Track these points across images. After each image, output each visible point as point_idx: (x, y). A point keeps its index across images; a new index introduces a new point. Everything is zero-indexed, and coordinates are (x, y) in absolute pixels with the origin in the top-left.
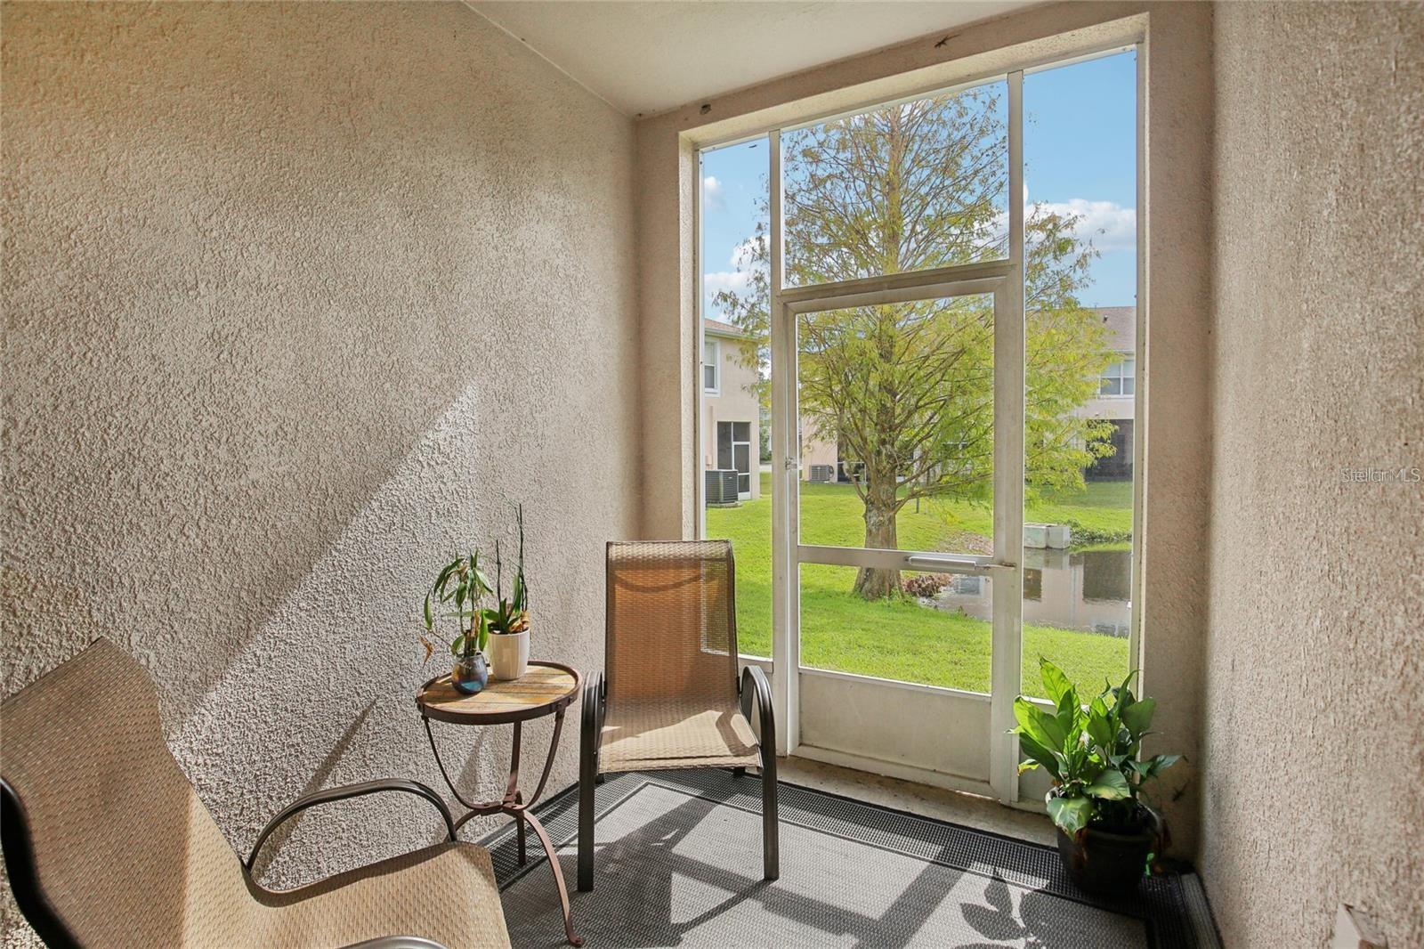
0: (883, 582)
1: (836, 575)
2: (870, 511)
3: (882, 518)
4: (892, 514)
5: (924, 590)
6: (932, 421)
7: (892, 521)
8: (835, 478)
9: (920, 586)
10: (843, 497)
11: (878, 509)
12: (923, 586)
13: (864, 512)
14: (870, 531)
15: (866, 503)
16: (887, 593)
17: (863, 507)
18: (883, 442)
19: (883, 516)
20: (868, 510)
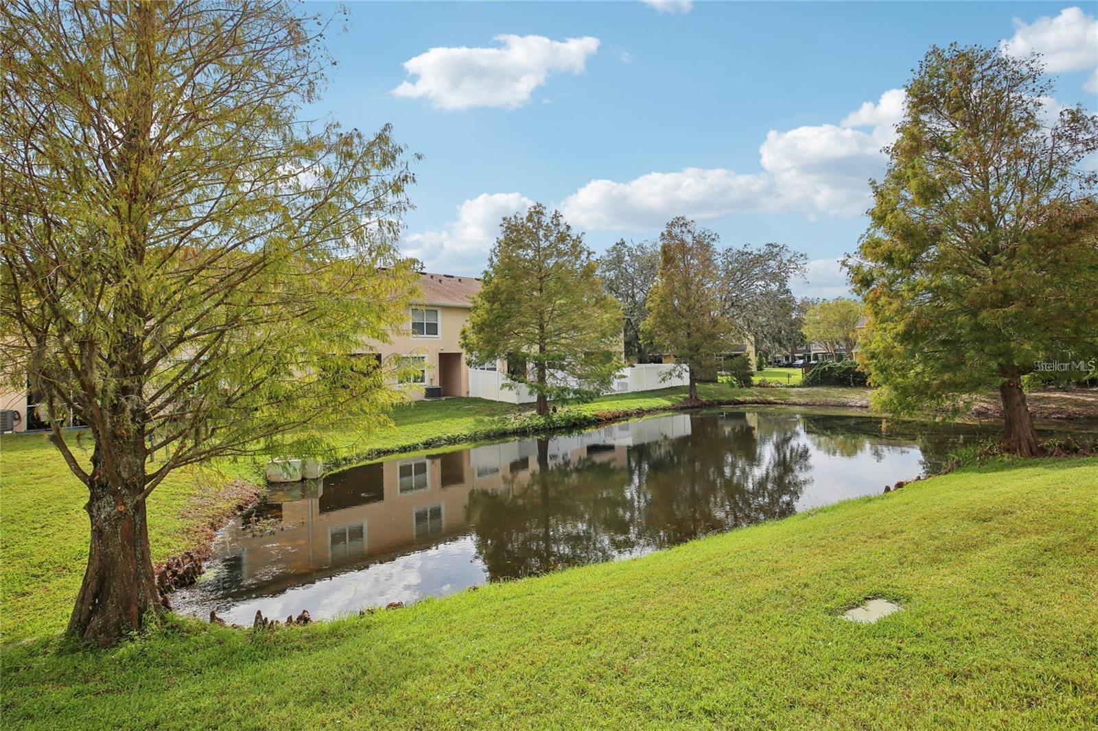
0: (127, 608)
1: (28, 600)
2: (99, 498)
3: (121, 508)
4: (139, 497)
5: (182, 578)
6: (202, 358)
7: (140, 508)
8: (22, 426)
9: (175, 573)
10: (36, 453)
11: (115, 493)
12: (181, 572)
13: (87, 501)
14: (100, 531)
15: (91, 486)
16: (136, 623)
17: (85, 493)
18: (125, 391)
19: (124, 504)
20: (94, 498)
